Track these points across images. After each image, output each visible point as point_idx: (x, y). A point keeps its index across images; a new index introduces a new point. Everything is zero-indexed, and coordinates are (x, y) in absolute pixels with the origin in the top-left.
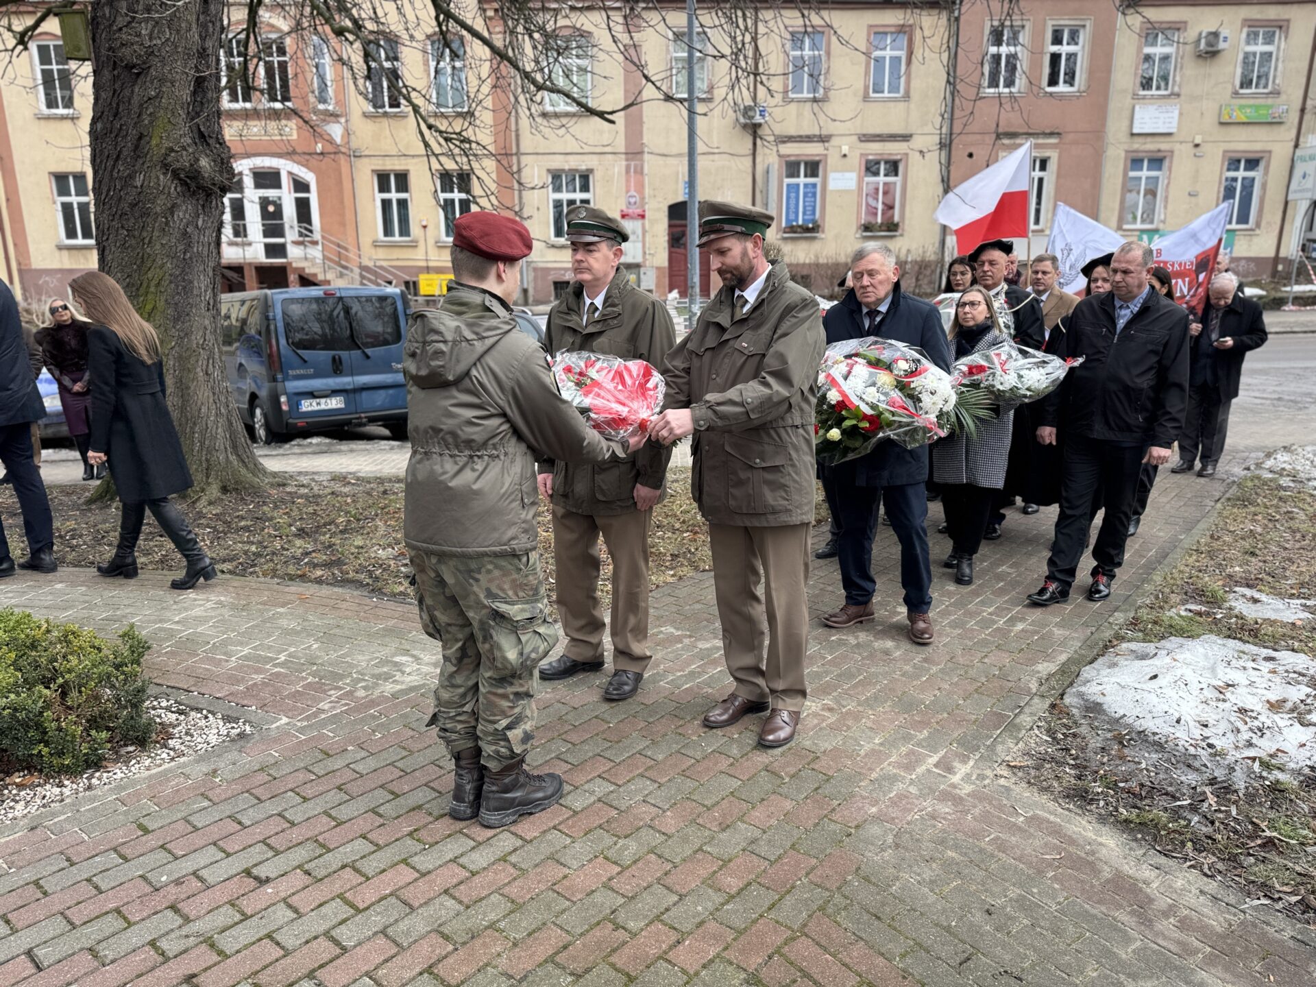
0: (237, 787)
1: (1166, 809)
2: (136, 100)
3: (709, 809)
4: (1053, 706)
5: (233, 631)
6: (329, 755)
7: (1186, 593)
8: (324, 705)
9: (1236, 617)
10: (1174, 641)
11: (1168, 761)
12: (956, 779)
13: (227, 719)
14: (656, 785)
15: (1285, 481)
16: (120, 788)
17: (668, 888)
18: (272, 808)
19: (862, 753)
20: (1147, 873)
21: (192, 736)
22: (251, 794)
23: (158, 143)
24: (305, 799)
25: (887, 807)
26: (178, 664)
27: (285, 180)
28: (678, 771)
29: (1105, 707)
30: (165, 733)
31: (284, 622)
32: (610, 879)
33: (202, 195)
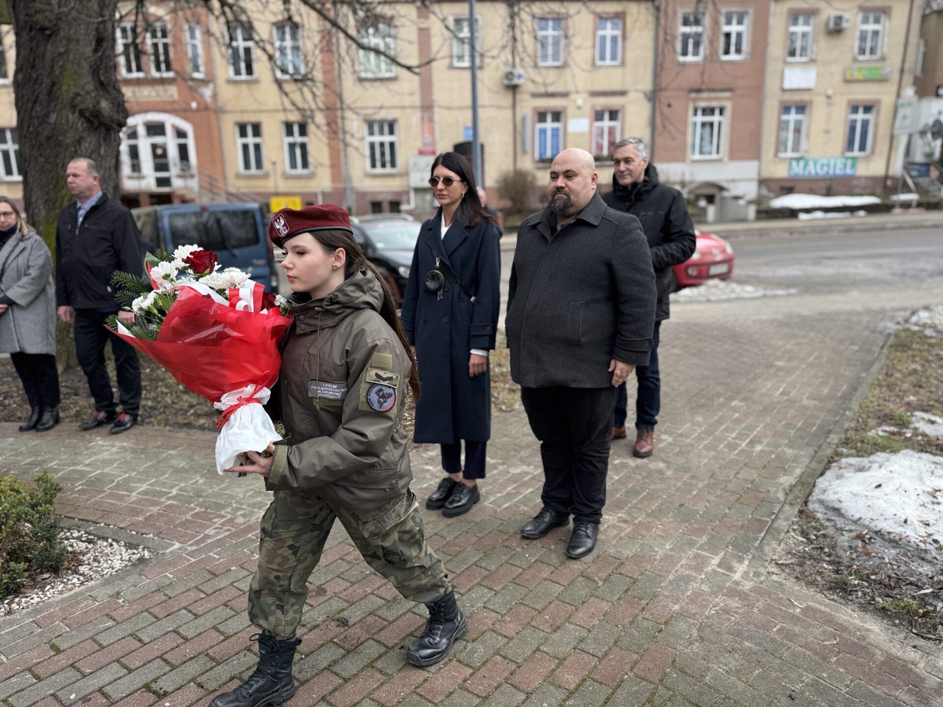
0: (137, 607)
1: (914, 598)
2: (48, 56)
3: (540, 613)
4: (801, 512)
5: (134, 470)
6: (216, 575)
7: (879, 418)
8: (210, 531)
9: (921, 435)
10: (880, 456)
11: (905, 555)
12: (737, 576)
13: (130, 546)
14: (493, 593)
15: (929, 332)
16: (36, 611)
17: (515, 687)
18: (168, 625)
19: (658, 557)
20: (912, 655)
21: (99, 562)
22: (150, 613)
23: (67, 89)
24: (196, 616)
25: (687, 604)
26: (88, 500)
27: (169, 130)
28: (510, 578)
29: (843, 511)
30: (76, 559)
31: (175, 463)
32: (465, 681)
33: (103, 130)
